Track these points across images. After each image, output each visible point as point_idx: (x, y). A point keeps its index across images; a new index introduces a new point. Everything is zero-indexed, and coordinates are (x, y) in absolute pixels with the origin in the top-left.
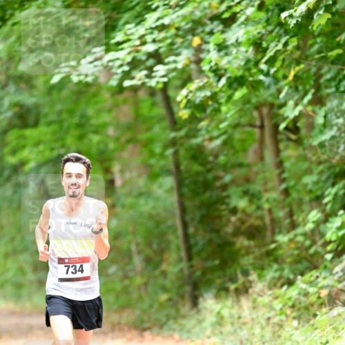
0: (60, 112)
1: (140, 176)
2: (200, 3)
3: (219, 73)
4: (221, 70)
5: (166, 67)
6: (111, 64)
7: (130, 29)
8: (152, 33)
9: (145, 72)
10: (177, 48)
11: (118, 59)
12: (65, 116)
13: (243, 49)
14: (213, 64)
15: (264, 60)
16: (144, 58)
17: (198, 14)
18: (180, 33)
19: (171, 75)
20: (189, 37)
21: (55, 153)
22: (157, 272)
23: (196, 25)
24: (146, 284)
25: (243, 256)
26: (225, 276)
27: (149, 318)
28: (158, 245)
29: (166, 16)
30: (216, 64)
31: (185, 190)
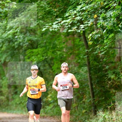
0: (46, 43)
1: (75, 66)
2: (97, 2)
3: (104, 28)
4: (104, 27)
5: (84, 26)
6: (64, 24)
7: (71, 12)
8: (79, 13)
9: (76, 27)
10: (88, 19)
11: (66, 22)
12: (47, 44)
13: (112, 19)
14: (101, 25)
15: (121, 24)
16: (76, 22)
17: (96, 6)
18: (89, 13)
19: (86, 29)
20: (93, 15)
21: (44, 58)
22: (81, 102)
23: (95, 10)
24: (77, 106)
25: (113, 96)
26: (106, 103)
27: (79, 119)
28: (82, 92)
29: (84, 7)
30: (102, 25)
31: (92, 72)
